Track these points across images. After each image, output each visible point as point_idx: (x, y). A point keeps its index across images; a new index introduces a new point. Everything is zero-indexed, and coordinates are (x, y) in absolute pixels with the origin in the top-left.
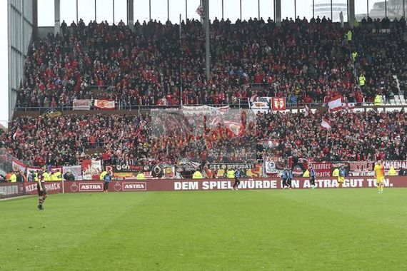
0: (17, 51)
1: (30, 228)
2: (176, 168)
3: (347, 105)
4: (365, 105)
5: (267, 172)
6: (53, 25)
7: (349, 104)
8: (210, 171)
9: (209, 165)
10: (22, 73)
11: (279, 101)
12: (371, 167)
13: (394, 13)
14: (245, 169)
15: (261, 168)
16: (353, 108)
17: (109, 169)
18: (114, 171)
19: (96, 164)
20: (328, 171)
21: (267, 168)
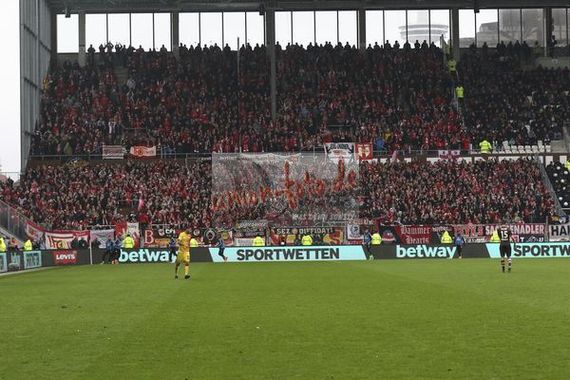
0: (31, 84)
1: (63, 307)
2: (234, 232)
3: (450, 153)
4: (472, 153)
5: (349, 238)
6: (77, 51)
7: (453, 152)
8: (277, 236)
9: (275, 230)
10: (38, 112)
11: (364, 148)
12: (481, 231)
13: (509, 37)
14: (321, 235)
15: (341, 233)
16: (458, 157)
17: (149, 234)
18: (155, 237)
19: (132, 227)
20: (426, 236)
21: (349, 233)
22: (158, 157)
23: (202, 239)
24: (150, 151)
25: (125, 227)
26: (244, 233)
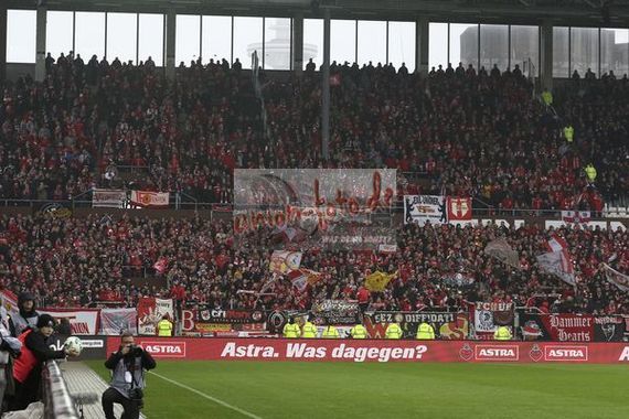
3: (577, 214)
4: (607, 215)
5: (478, 329)
7: (581, 214)
11: (459, 203)
15: (466, 322)
16: (589, 220)
17: (187, 315)
18: (195, 321)
19: (164, 305)
20: (585, 330)
21: (478, 322)
22: (171, 206)
23: (265, 324)
24: (161, 198)
25: (153, 305)
26: (327, 319)
